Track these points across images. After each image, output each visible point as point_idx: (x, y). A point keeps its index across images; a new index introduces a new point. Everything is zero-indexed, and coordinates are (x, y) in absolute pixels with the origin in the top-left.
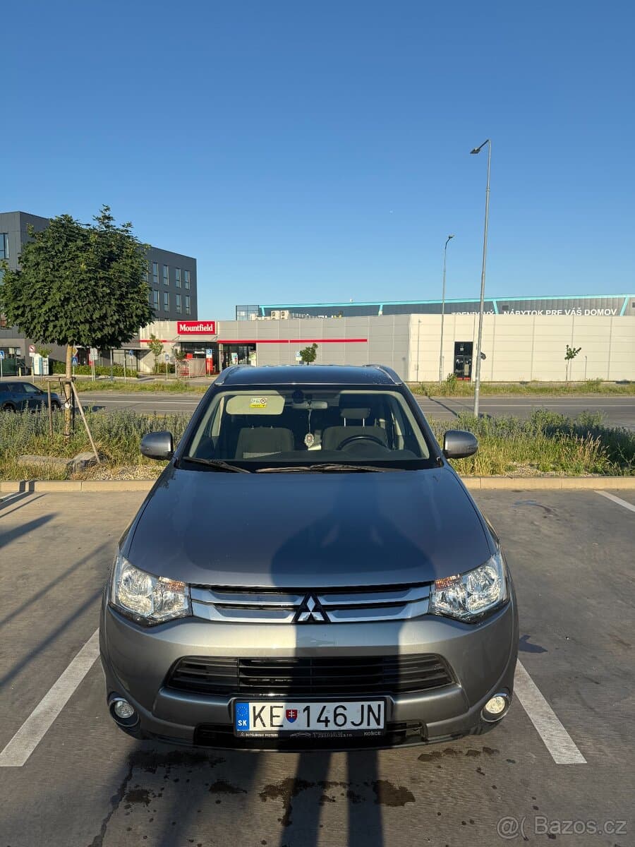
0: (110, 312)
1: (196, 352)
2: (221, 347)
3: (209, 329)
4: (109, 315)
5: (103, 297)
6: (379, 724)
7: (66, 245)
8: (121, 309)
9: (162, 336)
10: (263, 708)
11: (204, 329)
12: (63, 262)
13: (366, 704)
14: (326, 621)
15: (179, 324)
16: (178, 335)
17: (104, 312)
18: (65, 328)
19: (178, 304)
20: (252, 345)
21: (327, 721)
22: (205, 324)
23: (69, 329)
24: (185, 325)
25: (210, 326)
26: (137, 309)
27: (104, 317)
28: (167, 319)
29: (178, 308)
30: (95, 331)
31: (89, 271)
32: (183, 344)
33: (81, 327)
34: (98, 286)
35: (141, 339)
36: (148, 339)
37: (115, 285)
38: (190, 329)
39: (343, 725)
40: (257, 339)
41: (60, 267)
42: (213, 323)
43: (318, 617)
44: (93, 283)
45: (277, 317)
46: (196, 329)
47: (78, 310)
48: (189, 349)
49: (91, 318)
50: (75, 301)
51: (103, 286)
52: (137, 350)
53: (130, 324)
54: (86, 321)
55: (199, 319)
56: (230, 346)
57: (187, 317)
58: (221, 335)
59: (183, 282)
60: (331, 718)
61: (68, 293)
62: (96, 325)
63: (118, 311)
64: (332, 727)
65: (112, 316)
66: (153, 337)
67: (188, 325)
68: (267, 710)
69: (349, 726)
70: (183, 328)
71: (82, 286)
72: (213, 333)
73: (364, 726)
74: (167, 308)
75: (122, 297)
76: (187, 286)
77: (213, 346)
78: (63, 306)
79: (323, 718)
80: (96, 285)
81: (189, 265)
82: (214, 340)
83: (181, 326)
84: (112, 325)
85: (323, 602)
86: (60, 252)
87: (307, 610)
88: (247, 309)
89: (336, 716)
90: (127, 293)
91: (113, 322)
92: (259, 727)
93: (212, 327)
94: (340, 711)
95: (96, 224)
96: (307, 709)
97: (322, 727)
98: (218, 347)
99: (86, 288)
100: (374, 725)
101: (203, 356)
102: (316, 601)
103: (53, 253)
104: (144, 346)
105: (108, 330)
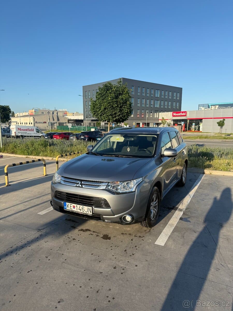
0: (117, 112)
1: (179, 123)
2: (188, 121)
3: (184, 114)
4: (117, 113)
5: (115, 107)
6: (91, 213)
7: (106, 92)
8: (121, 111)
9: (167, 118)
10: (69, 204)
11: (182, 114)
12: (105, 97)
13: (88, 207)
14: (82, 187)
15: (173, 113)
16: (172, 117)
17: (116, 112)
18: (105, 117)
19: (174, 106)
20: (201, 120)
21: (81, 210)
22: (183, 112)
23: (106, 117)
24: (175, 113)
25: (184, 113)
26: (126, 110)
27: (115, 114)
28: (169, 111)
29: (174, 107)
30: (114, 118)
31: (111, 100)
32: (174, 120)
33: (110, 117)
34: (114, 104)
35: (159, 119)
36: (161, 119)
37: (119, 103)
38: (177, 115)
39: (83, 211)
40: (203, 118)
41: (105, 99)
42: (186, 112)
43: (80, 186)
44: (112, 103)
45: (213, 108)
46: (179, 114)
47: (108, 112)
48: (176, 122)
49: (112, 114)
50: (107, 109)
51: (115, 104)
52: (158, 123)
53: (124, 115)
54: (110, 115)
55: (182, 111)
56: (192, 121)
57: (177, 110)
58: (189, 116)
59: (177, 97)
60: (81, 209)
61: (105, 107)
62: (114, 116)
63: (120, 112)
64: (81, 211)
65: (118, 113)
66: (163, 118)
67: (177, 113)
68: (69, 205)
69: (85, 212)
70: (175, 114)
71: (109, 104)
72: (185, 116)
73: (88, 213)
74: (170, 107)
75: (121, 107)
76: (178, 98)
77: (185, 121)
78: (104, 111)
79: (80, 209)
80: (113, 104)
81: (179, 90)
82: (186, 119)
83: (174, 113)
84: (118, 116)
85: (83, 183)
86: (105, 94)
87: (79, 184)
88: (203, 106)
89: (82, 209)
90: (122, 106)
91: (118, 115)
92: (68, 209)
93: (185, 113)
94: (83, 208)
95: (117, 84)
96: (77, 206)
97: (79, 211)
98: (187, 121)
99: (110, 105)
100: (90, 213)
101: (181, 125)
102: (81, 182)
103: (103, 95)
104: (160, 121)
105: (117, 118)
